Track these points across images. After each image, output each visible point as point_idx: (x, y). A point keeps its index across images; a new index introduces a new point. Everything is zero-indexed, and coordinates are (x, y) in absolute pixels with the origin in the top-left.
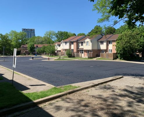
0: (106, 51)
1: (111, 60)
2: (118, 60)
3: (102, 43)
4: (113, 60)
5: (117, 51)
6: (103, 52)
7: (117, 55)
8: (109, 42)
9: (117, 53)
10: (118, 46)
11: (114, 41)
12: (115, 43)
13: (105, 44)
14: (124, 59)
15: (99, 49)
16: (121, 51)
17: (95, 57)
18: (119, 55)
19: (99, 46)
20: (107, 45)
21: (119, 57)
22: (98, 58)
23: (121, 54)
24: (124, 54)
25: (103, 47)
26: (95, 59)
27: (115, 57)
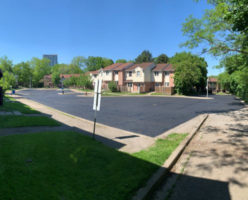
0: (162, 84)
1: (169, 95)
2: (177, 96)
3: (157, 73)
4: (172, 95)
5: (176, 84)
6: (158, 85)
7: (176, 89)
8: (165, 73)
9: (175, 87)
10: (177, 78)
11: (171, 72)
12: (173, 75)
13: (160, 75)
14: (184, 94)
15: (153, 81)
16: (181, 84)
17: (148, 92)
18: (178, 89)
19: (152, 78)
20: (163, 77)
21: (178, 92)
22: (152, 93)
23: (180, 89)
24: (183, 88)
25: (158, 78)
26: (149, 94)
27: (174, 92)
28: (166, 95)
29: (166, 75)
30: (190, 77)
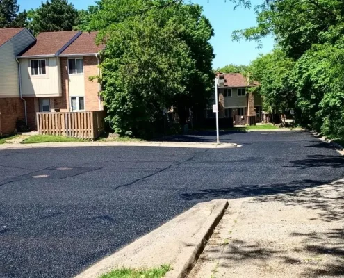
0: (59, 102)
1: (84, 139)
2: (113, 141)
3: (39, 65)
4: (95, 139)
5: (108, 102)
6: (46, 109)
7: (108, 118)
8: (68, 65)
9: (104, 113)
10: (110, 81)
11: (90, 60)
12: (96, 70)
13: (53, 71)
14: (136, 135)
16: (124, 101)
17: (11, 134)
18: (116, 118)
20: (63, 78)
21: (115, 128)
22: (26, 135)
23: (123, 116)
24: (135, 113)
25: (45, 84)
26: (15, 143)
27: (102, 130)
28: (76, 139)
29: (72, 69)
30: (154, 75)
